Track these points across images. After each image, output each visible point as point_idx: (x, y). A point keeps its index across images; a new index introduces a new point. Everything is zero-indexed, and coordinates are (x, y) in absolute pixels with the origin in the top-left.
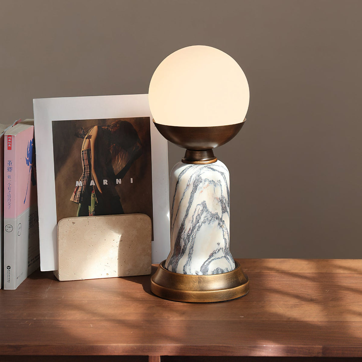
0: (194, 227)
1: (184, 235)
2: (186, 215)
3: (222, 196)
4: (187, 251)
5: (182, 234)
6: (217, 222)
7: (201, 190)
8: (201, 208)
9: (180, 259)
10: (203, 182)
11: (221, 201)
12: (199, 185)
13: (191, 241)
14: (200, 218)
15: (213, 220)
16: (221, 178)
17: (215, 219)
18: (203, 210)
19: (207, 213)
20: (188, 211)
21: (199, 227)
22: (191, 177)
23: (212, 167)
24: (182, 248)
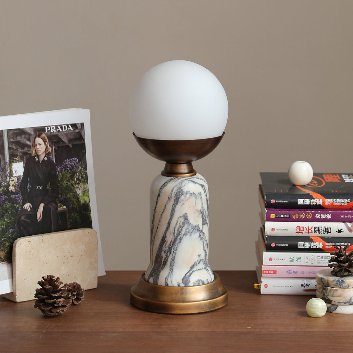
0: (175, 240)
1: (166, 247)
2: (168, 228)
3: (202, 208)
4: (168, 264)
5: (163, 246)
6: (198, 234)
7: (182, 203)
8: (182, 220)
9: (161, 271)
10: (185, 194)
11: (202, 213)
12: (181, 198)
13: (172, 253)
14: (181, 230)
15: (194, 232)
16: (201, 190)
17: (196, 231)
18: (184, 222)
19: (188, 225)
20: (169, 223)
21: (181, 239)
22: (173, 189)
23: (192, 179)
24: (163, 260)
